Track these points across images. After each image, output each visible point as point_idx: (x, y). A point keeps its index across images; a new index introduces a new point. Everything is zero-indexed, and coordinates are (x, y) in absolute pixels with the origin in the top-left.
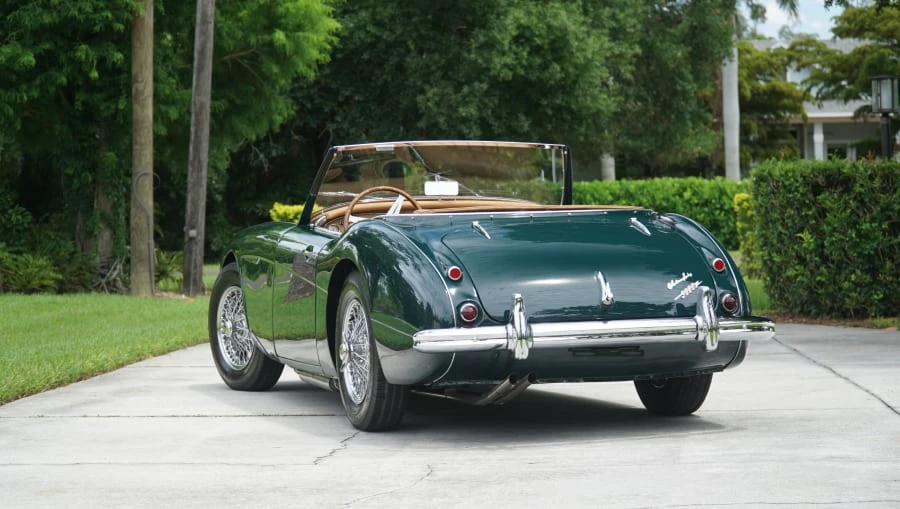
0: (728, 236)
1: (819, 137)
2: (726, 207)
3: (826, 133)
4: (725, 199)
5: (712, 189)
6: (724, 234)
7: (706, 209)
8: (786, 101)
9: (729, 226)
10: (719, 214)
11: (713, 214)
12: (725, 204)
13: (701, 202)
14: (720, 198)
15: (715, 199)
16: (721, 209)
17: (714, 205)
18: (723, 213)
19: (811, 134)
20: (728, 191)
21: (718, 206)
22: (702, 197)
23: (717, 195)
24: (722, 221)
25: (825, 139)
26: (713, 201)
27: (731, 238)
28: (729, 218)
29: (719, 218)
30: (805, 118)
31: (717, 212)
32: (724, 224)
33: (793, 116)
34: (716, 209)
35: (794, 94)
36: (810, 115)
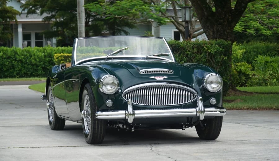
0: (18, 72)
1: (20, 30)
2: (18, 59)
3: (23, 28)
4: (17, 56)
5: (11, 51)
6: (16, 71)
7: (9, 60)
8: (8, 14)
9: (18, 68)
10: (15, 62)
11: (12, 62)
12: (17, 58)
13: (7, 57)
14: (15, 55)
15: (13, 56)
16: (15, 60)
17: (12, 58)
18: (16, 62)
19: (17, 28)
20: (18, 52)
21: (14, 59)
22: (7, 55)
23: (13, 54)
24: (16, 65)
25: (23, 30)
26: (12, 57)
27: (19, 72)
28: (19, 64)
29: (15, 64)
30: (16, 21)
31: (14, 62)
32: (17, 66)
33: (10, 21)
34: (13, 60)
35: (13, 11)
36: (18, 20)
